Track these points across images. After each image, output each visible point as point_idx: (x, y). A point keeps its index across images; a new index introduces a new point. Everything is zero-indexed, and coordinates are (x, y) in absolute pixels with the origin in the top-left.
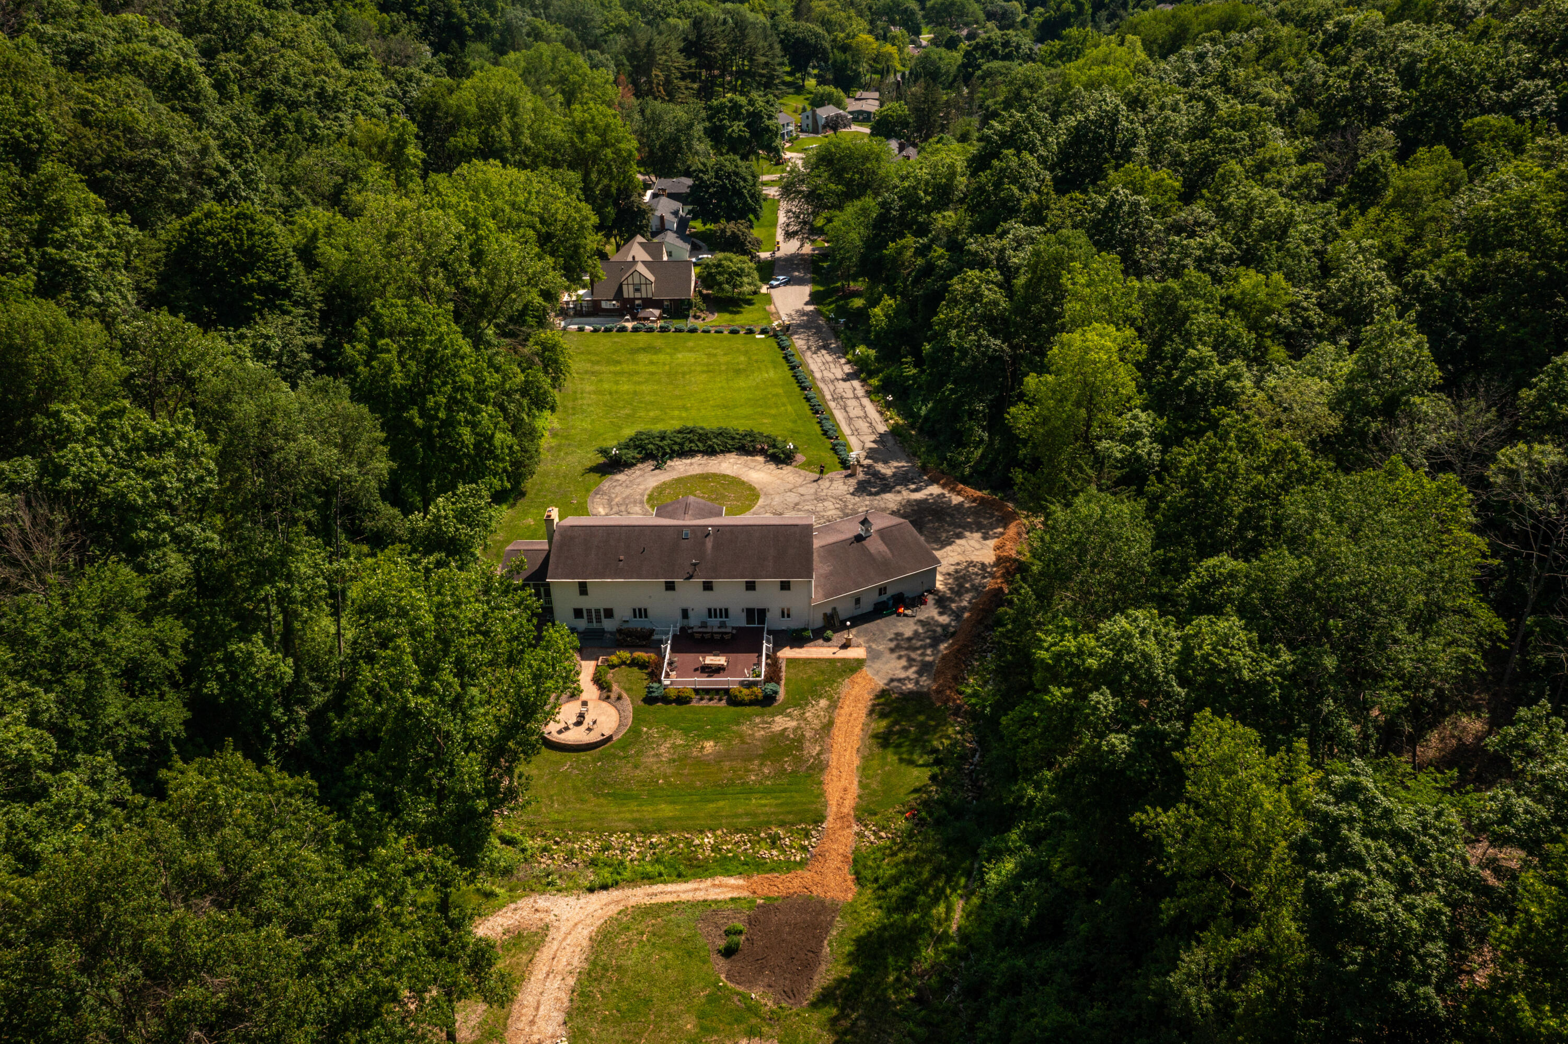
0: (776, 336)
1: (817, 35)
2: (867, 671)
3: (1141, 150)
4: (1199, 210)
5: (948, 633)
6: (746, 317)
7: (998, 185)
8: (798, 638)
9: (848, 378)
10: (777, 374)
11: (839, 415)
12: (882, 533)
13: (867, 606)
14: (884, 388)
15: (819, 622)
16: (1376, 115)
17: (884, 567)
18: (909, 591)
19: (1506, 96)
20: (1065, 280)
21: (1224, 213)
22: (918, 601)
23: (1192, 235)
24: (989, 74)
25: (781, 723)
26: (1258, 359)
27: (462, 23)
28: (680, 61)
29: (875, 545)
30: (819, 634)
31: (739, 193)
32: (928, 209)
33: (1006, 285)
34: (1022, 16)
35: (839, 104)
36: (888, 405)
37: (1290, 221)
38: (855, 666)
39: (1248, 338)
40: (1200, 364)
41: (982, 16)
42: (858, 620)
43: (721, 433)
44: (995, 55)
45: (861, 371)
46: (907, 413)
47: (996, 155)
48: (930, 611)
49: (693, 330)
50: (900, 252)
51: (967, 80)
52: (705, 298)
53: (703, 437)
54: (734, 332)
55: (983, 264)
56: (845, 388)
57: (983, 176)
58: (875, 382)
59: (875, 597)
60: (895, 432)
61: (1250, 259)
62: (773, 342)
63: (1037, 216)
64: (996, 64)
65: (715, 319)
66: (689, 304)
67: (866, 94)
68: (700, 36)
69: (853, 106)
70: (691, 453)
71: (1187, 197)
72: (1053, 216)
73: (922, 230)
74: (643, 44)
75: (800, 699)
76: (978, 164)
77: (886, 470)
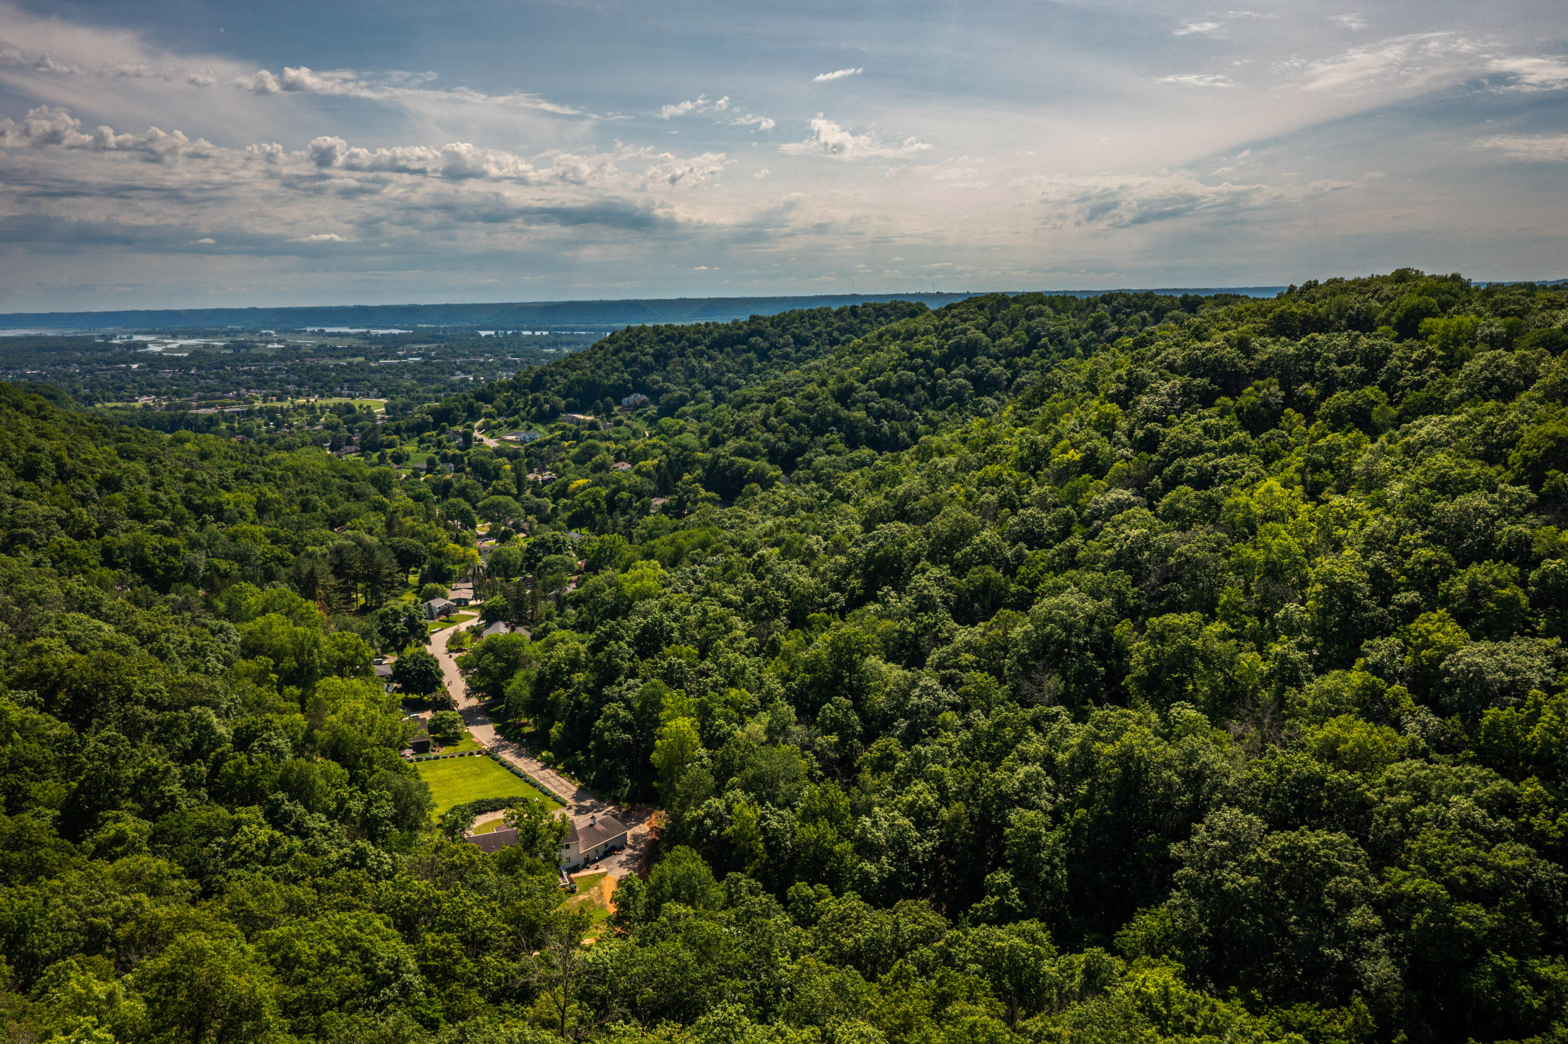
0: (488, 754)
1: (417, 547)
2: (610, 875)
3: (676, 634)
4: (708, 664)
5: (639, 857)
6: (462, 747)
7: (609, 659)
8: (576, 869)
9: (543, 768)
10: (503, 772)
11: (548, 786)
12: (601, 822)
13: (601, 853)
14: (567, 770)
15: (582, 862)
16: (776, 612)
17: (606, 835)
18: (618, 845)
19: (826, 600)
20: (663, 701)
21: (719, 665)
22: (621, 848)
23: (708, 676)
24: (548, 565)
25: (581, 897)
26: (742, 723)
27: (154, 567)
28: (332, 581)
29: (599, 827)
30: (585, 866)
31: (429, 672)
32: (569, 673)
33: (629, 707)
34: (552, 506)
35: (444, 596)
36: (573, 777)
37: (745, 667)
38: (605, 874)
39: (736, 715)
40: (720, 726)
41: (522, 511)
42: (601, 858)
43: (497, 800)
44: (549, 551)
45: (548, 764)
46: (582, 779)
47: (606, 644)
48: (629, 851)
49: (437, 758)
50: (557, 698)
51: (530, 568)
52: (435, 739)
53: (489, 803)
54: (462, 755)
55: (613, 700)
56: (542, 773)
57: (601, 655)
58: (560, 767)
59: (603, 849)
60: (580, 788)
61: (732, 684)
62: (488, 758)
63: (633, 674)
64: (553, 557)
65: (445, 751)
66: (428, 743)
67: (459, 585)
68: (342, 561)
69: (453, 595)
70: (485, 812)
71: (702, 657)
72: (641, 671)
73: (566, 686)
74: (305, 572)
75: (587, 888)
76: (595, 648)
77: (587, 803)
